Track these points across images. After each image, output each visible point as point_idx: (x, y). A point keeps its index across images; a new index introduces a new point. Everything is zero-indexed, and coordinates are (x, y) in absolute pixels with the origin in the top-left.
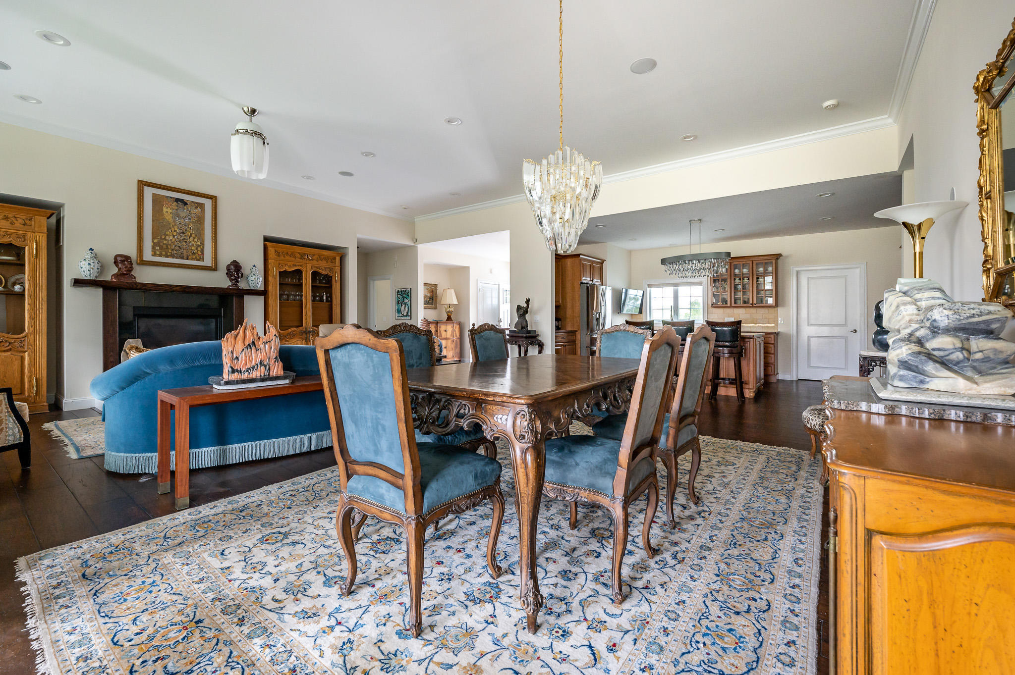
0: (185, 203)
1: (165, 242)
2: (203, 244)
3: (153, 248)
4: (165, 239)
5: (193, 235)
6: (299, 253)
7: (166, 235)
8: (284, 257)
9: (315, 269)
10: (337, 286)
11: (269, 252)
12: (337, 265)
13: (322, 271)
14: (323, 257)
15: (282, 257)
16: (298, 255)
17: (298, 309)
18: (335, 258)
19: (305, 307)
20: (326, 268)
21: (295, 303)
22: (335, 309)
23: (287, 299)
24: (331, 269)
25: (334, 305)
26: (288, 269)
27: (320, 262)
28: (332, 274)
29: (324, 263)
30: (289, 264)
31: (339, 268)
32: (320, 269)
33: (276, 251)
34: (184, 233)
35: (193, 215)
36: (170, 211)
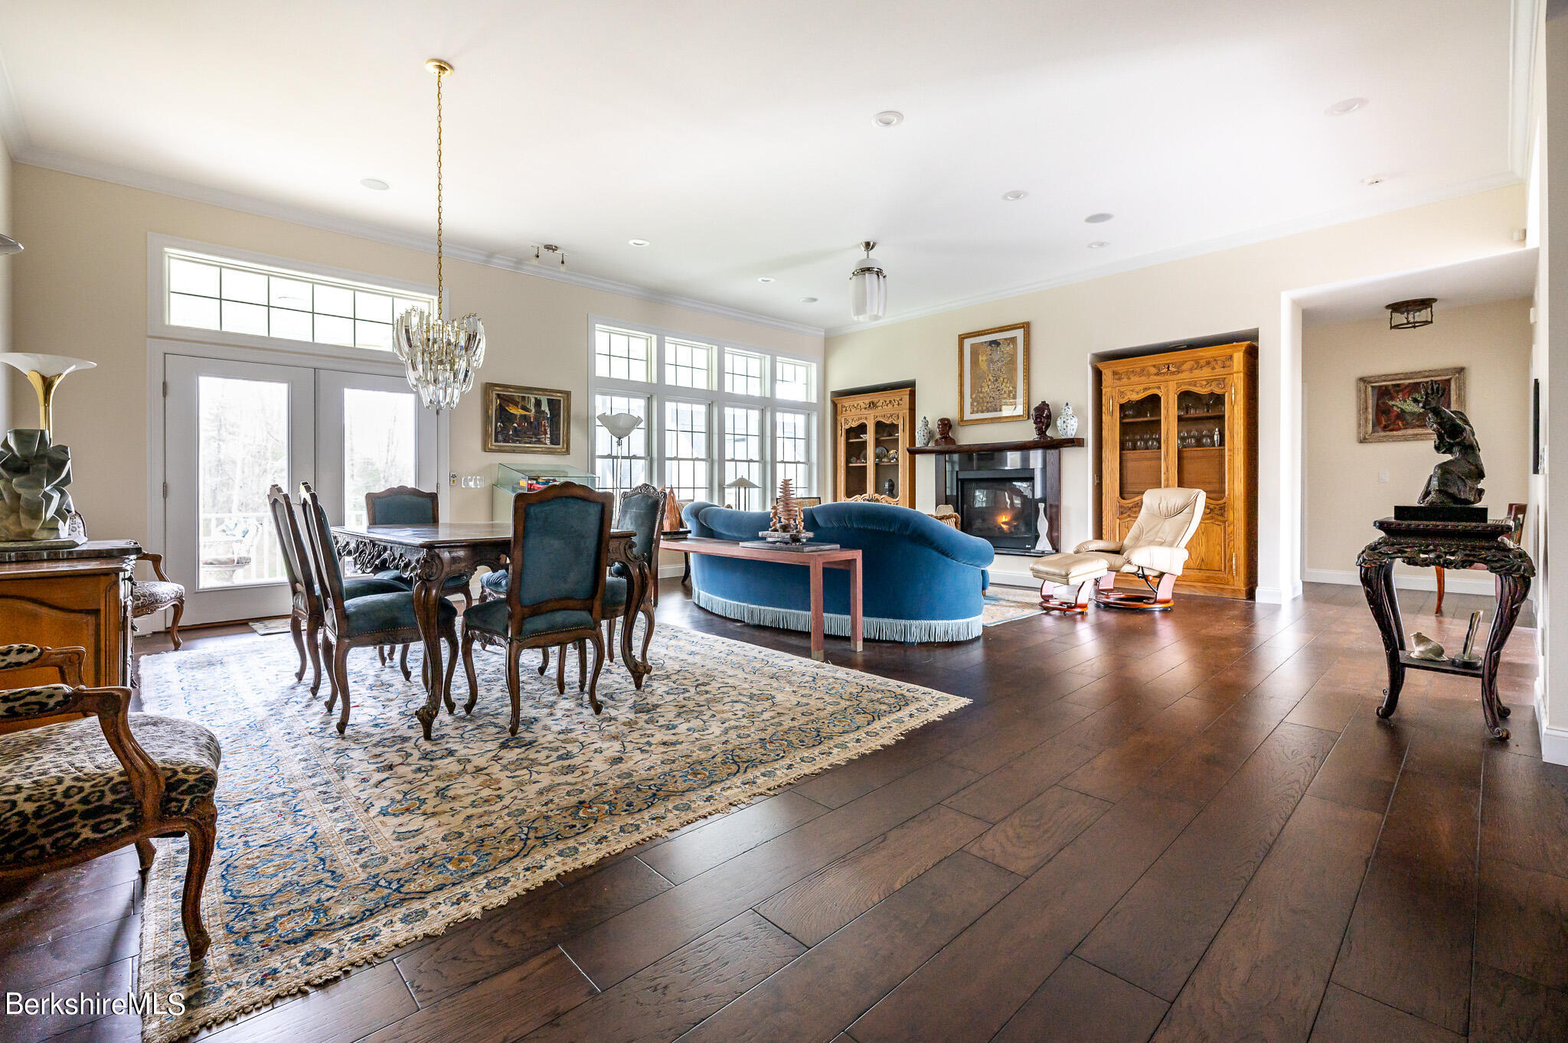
0: (996, 343)
1: (981, 395)
2: (1015, 388)
3: (972, 404)
4: (981, 392)
5: (1006, 380)
6: (1154, 366)
7: (982, 387)
8: (1129, 378)
9: (1185, 388)
10: (1236, 412)
11: (1104, 377)
12: (1235, 369)
13: (1199, 388)
14: (1203, 362)
15: (1125, 381)
16: (1153, 370)
17: (1154, 463)
18: (1231, 357)
19: (1165, 459)
20: (1209, 382)
21: (1148, 453)
22: (1230, 459)
23: (1134, 448)
24: (1222, 381)
25: (1229, 450)
26: (1135, 397)
27: (1197, 373)
28: (1223, 390)
29: (1206, 373)
30: (1137, 389)
31: (1242, 375)
32: (1195, 386)
33: (1115, 373)
34: (996, 380)
35: (1006, 355)
36: (985, 358)
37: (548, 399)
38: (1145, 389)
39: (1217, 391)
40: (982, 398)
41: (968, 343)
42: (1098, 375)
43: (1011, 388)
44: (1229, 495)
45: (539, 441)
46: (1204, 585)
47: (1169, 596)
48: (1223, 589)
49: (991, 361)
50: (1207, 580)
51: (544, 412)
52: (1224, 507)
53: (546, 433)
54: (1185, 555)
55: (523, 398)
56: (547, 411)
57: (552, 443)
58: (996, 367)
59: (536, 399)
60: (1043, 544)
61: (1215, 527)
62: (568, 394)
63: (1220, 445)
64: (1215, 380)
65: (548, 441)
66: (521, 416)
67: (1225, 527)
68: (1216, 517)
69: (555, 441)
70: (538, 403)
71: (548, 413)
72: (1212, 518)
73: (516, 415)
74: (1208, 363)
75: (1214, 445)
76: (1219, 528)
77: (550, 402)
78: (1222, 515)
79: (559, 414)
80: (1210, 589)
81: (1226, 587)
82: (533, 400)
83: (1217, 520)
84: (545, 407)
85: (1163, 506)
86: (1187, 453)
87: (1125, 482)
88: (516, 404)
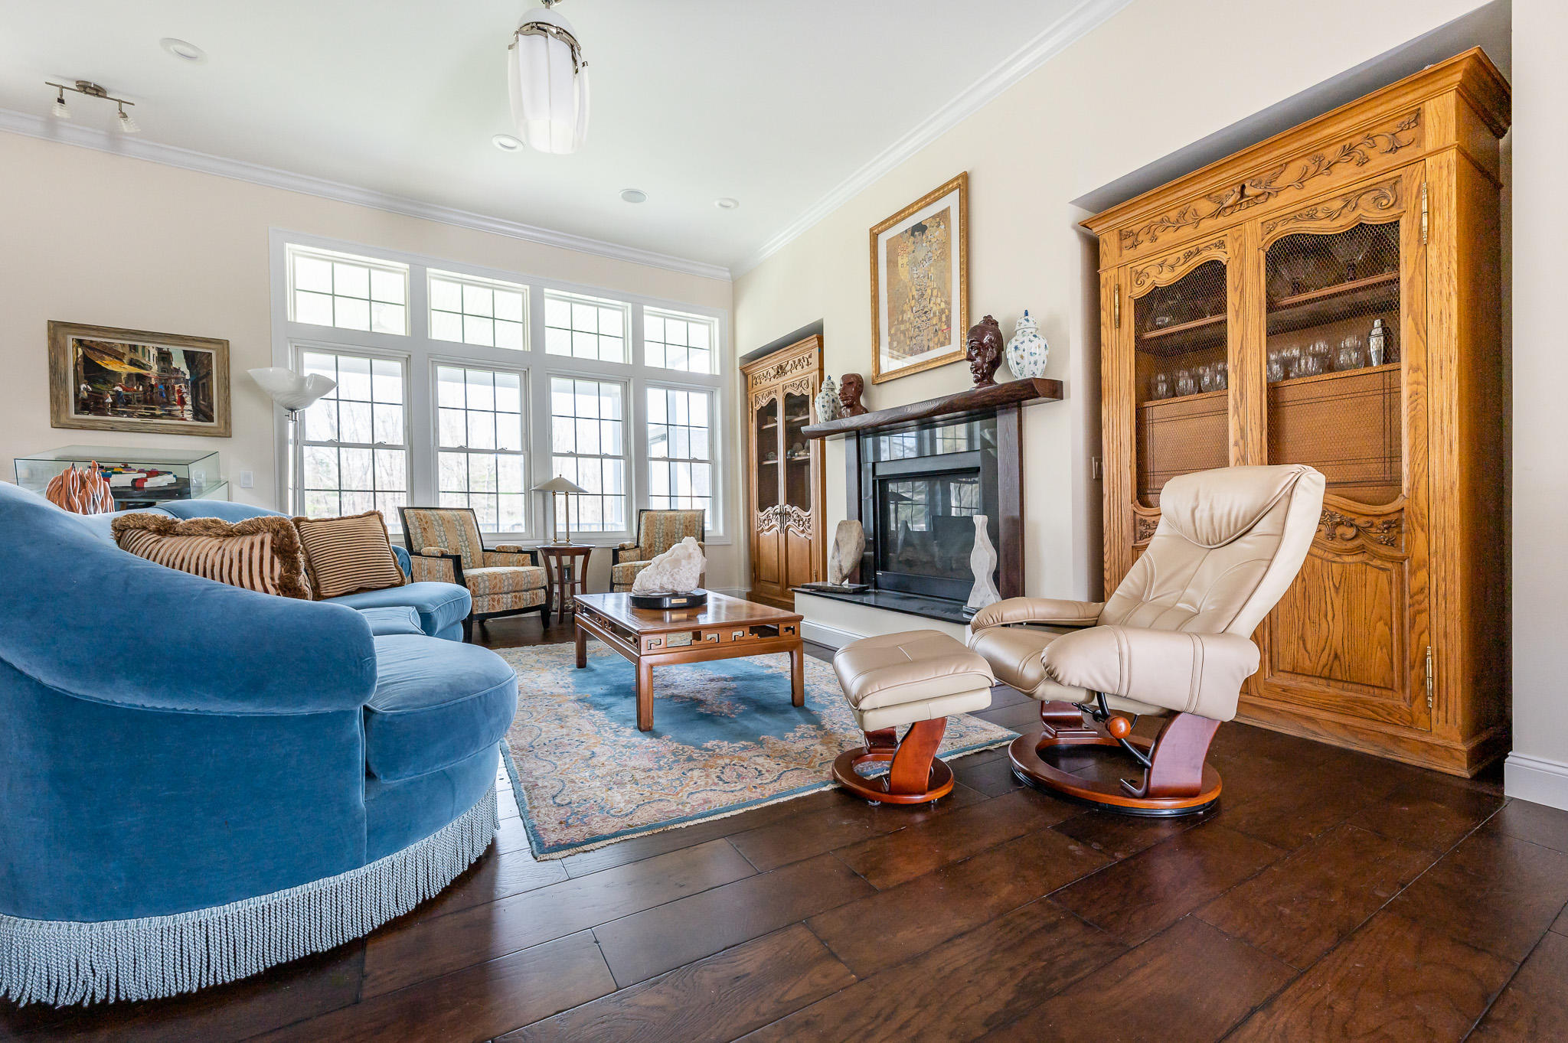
6: (1209, 197)
8: (1153, 238)
9: (1282, 230)
10: (1433, 261)
11: (1103, 248)
12: (1430, 144)
13: (1326, 223)
14: (1331, 153)
15: (1146, 246)
16: (1206, 207)
17: (1212, 421)
18: (1417, 116)
19: (1236, 409)
20: (1350, 200)
21: (1199, 402)
22: (1414, 394)
23: (1173, 392)
24: (1390, 187)
25: (1415, 369)
26: (1166, 278)
27: (1317, 185)
28: (1395, 211)
29: (1345, 175)
30: (1171, 260)
31: (1452, 155)
32: (1312, 217)
33: (1123, 236)
34: (922, 295)
35: (935, 246)
36: (905, 260)
37: (185, 352)
38: (1189, 255)
39: (1374, 215)
40: (904, 333)
41: (883, 239)
42: (1093, 246)
43: (943, 305)
44: (1414, 488)
45: (170, 415)
46: (1343, 720)
47: (1192, 777)
48: (1395, 738)
49: (915, 263)
50: (1348, 708)
51: (177, 370)
52: (1398, 524)
53: (182, 402)
54: (1250, 659)
55: (134, 348)
56: (184, 368)
57: (196, 417)
58: (921, 271)
59: (160, 350)
60: (983, 594)
61: (1372, 575)
62: (223, 344)
63: (1386, 361)
64: (1367, 190)
65: (188, 415)
66: (130, 375)
67: (1401, 574)
68: (1374, 547)
69: (203, 413)
70: (164, 357)
71: (187, 372)
72: (1362, 549)
73: (120, 374)
74: (1348, 151)
75: (1368, 363)
76: (1383, 576)
77: (190, 357)
78: (1392, 543)
79: (209, 374)
80: (1355, 732)
81: (1407, 734)
82: (154, 352)
83: (1375, 556)
84: (179, 363)
85: (1202, 514)
86: (1291, 392)
87: (1150, 468)
88: (118, 357)
